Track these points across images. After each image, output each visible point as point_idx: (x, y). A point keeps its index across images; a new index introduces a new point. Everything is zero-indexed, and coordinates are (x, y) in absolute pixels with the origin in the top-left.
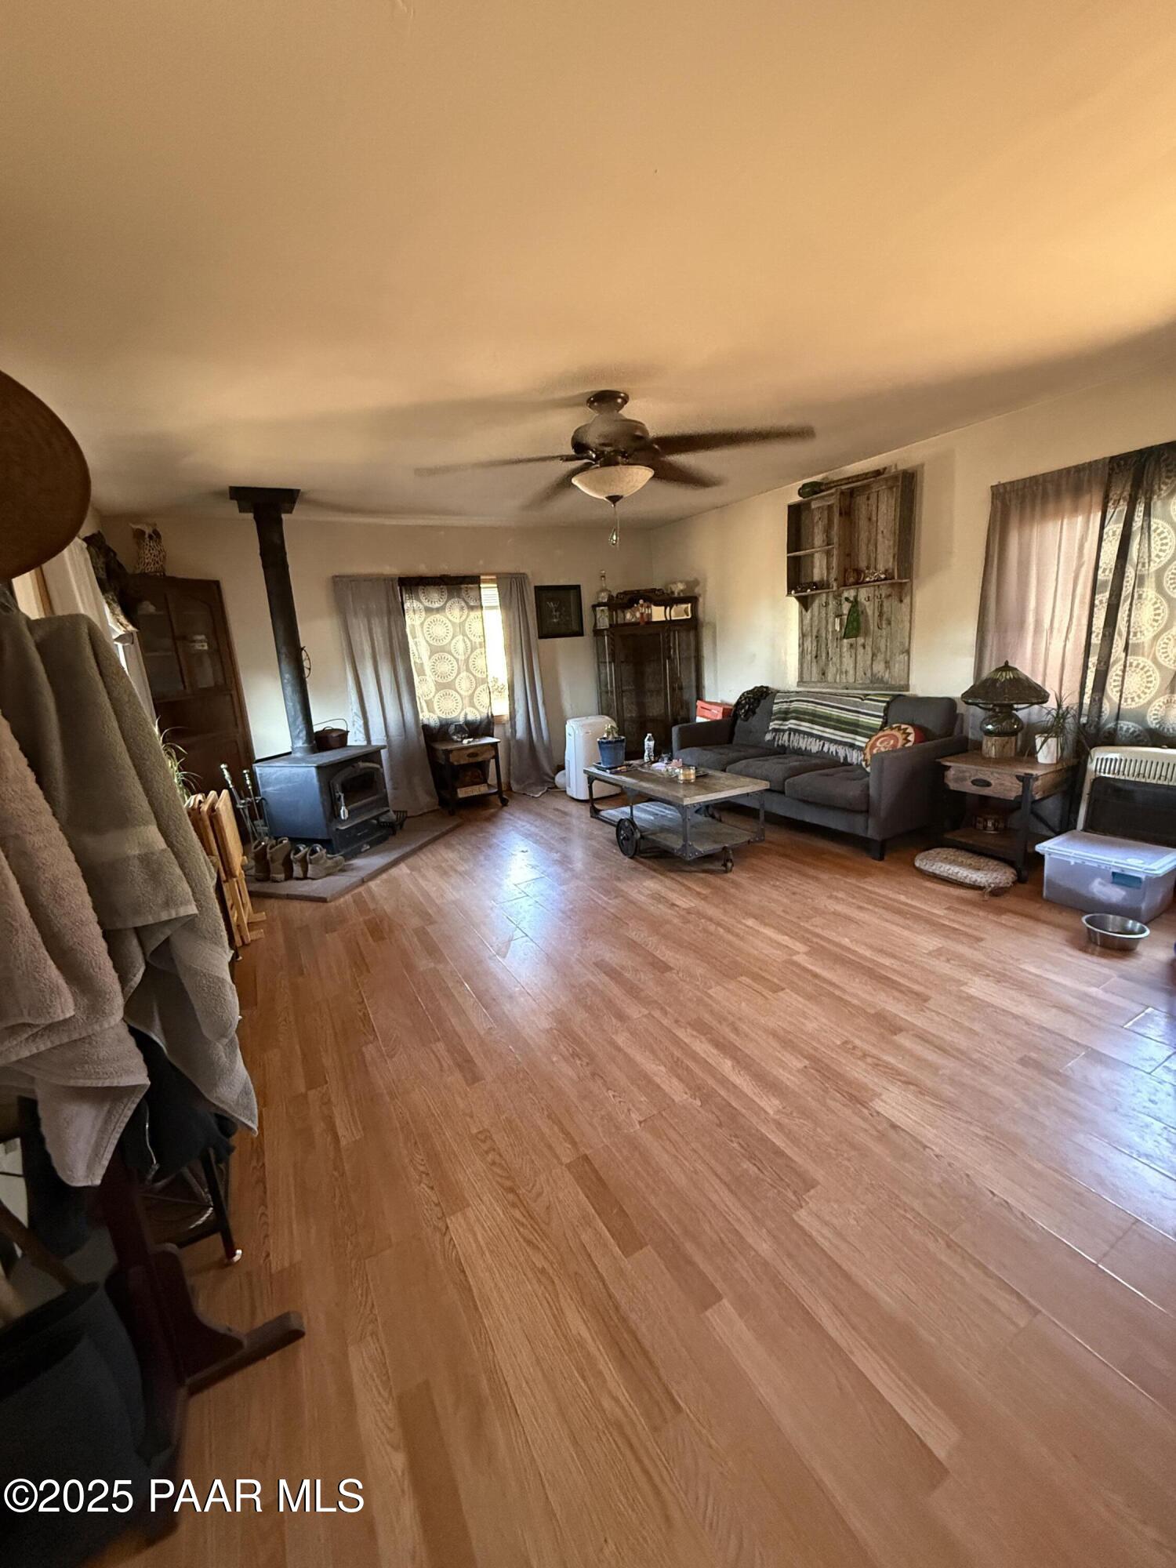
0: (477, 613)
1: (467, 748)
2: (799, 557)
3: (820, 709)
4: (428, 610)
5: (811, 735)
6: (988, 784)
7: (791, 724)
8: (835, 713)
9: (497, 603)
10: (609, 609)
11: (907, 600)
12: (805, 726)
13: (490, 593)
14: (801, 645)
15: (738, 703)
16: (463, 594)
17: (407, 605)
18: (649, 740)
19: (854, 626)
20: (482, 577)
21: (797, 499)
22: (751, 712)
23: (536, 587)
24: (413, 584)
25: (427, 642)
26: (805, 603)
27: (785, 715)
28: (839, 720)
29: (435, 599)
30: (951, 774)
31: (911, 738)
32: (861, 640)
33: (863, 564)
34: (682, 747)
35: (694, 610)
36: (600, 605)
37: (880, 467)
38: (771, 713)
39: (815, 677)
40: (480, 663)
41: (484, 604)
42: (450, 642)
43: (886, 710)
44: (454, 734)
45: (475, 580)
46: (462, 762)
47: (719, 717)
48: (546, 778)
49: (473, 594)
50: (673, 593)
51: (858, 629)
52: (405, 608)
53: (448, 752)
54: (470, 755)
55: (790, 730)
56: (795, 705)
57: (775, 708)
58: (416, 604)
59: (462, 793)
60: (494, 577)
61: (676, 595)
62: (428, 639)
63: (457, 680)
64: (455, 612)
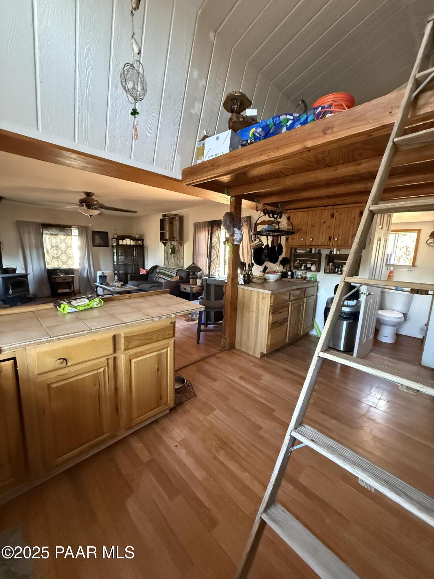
0: (70, 237)
1: (62, 277)
2: (164, 232)
3: (166, 272)
4: (52, 234)
5: (163, 278)
6: (186, 289)
7: (159, 275)
8: (168, 273)
9: (77, 234)
10: (117, 240)
11: (182, 246)
12: (162, 276)
13: (75, 231)
14: (164, 255)
15: (150, 269)
16: (66, 231)
17: (44, 232)
18: (116, 277)
19: (173, 252)
20: (72, 226)
21: (162, 218)
22: (152, 272)
23: (92, 231)
24: (47, 226)
25: (51, 244)
26: (165, 244)
27: (159, 273)
28: (168, 275)
29: (54, 231)
30: (181, 287)
31: (178, 279)
32: (175, 255)
33: (175, 236)
34: (131, 280)
35: (143, 242)
36: (114, 238)
37: (177, 213)
38: (156, 272)
39: (167, 264)
40: (70, 251)
41: (72, 234)
42: (59, 245)
43: (177, 272)
44: (59, 273)
45: (70, 227)
46: (60, 281)
47: (145, 273)
48: (93, 289)
49: (69, 231)
50: (136, 237)
51: (174, 252)
52: (43, 233)
53: (55, 278)
54: (63, 280)
55: (159, 277)
56: (161, 271)
57: (157, 271)
58: (47, 232)
59: (60, 291)
60: (77, 227)
61: (136, 238)
62: (51, 243)
63: (61, 256)
64: (61, 237)
